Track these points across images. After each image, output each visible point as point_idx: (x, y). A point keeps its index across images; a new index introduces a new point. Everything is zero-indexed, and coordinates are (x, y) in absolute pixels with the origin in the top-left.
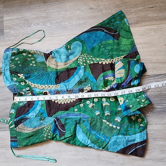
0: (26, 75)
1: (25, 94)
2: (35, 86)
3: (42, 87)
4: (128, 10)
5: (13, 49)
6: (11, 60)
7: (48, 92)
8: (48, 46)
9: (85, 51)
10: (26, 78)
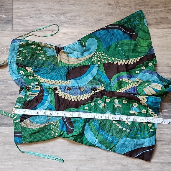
0: (35, 69)
1: (33, 89)
2: (44, 81)
3: (52, 82)
4: (148, 10)
5: (21, 40)
6: (19, 52)
7: (58, 88)
8: (60, 40)
9: (100, 49)
10: (35, 72)
